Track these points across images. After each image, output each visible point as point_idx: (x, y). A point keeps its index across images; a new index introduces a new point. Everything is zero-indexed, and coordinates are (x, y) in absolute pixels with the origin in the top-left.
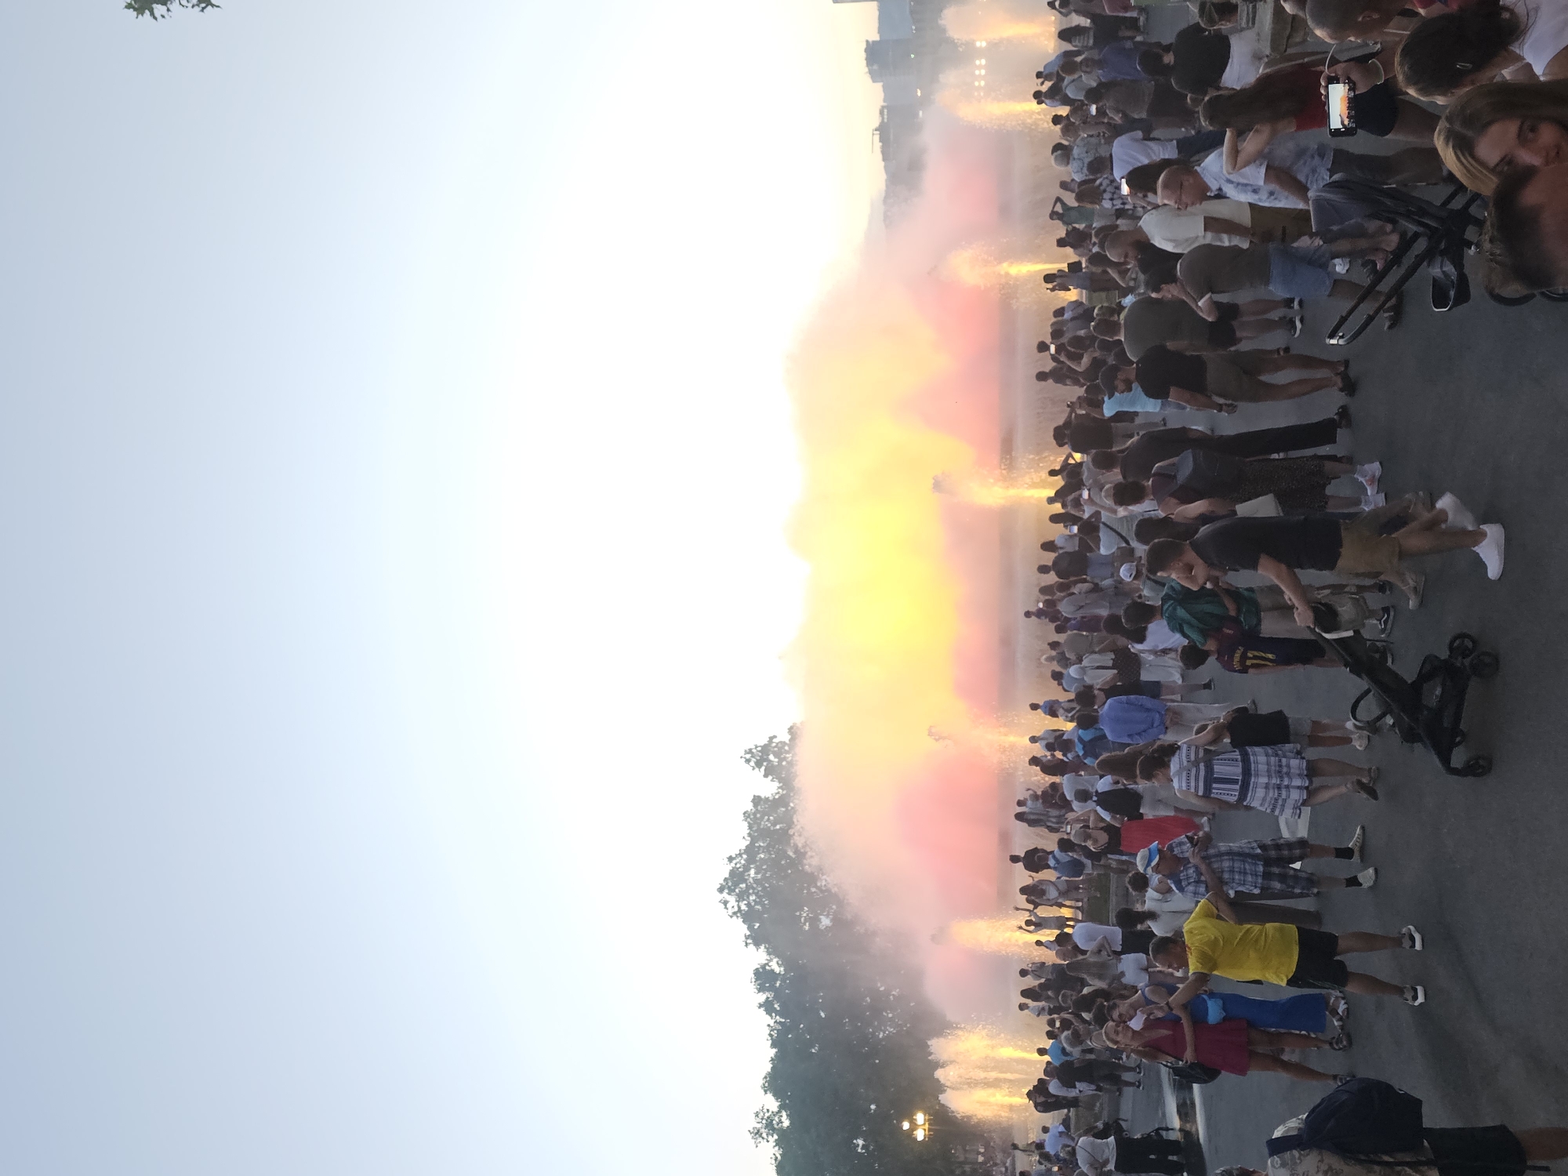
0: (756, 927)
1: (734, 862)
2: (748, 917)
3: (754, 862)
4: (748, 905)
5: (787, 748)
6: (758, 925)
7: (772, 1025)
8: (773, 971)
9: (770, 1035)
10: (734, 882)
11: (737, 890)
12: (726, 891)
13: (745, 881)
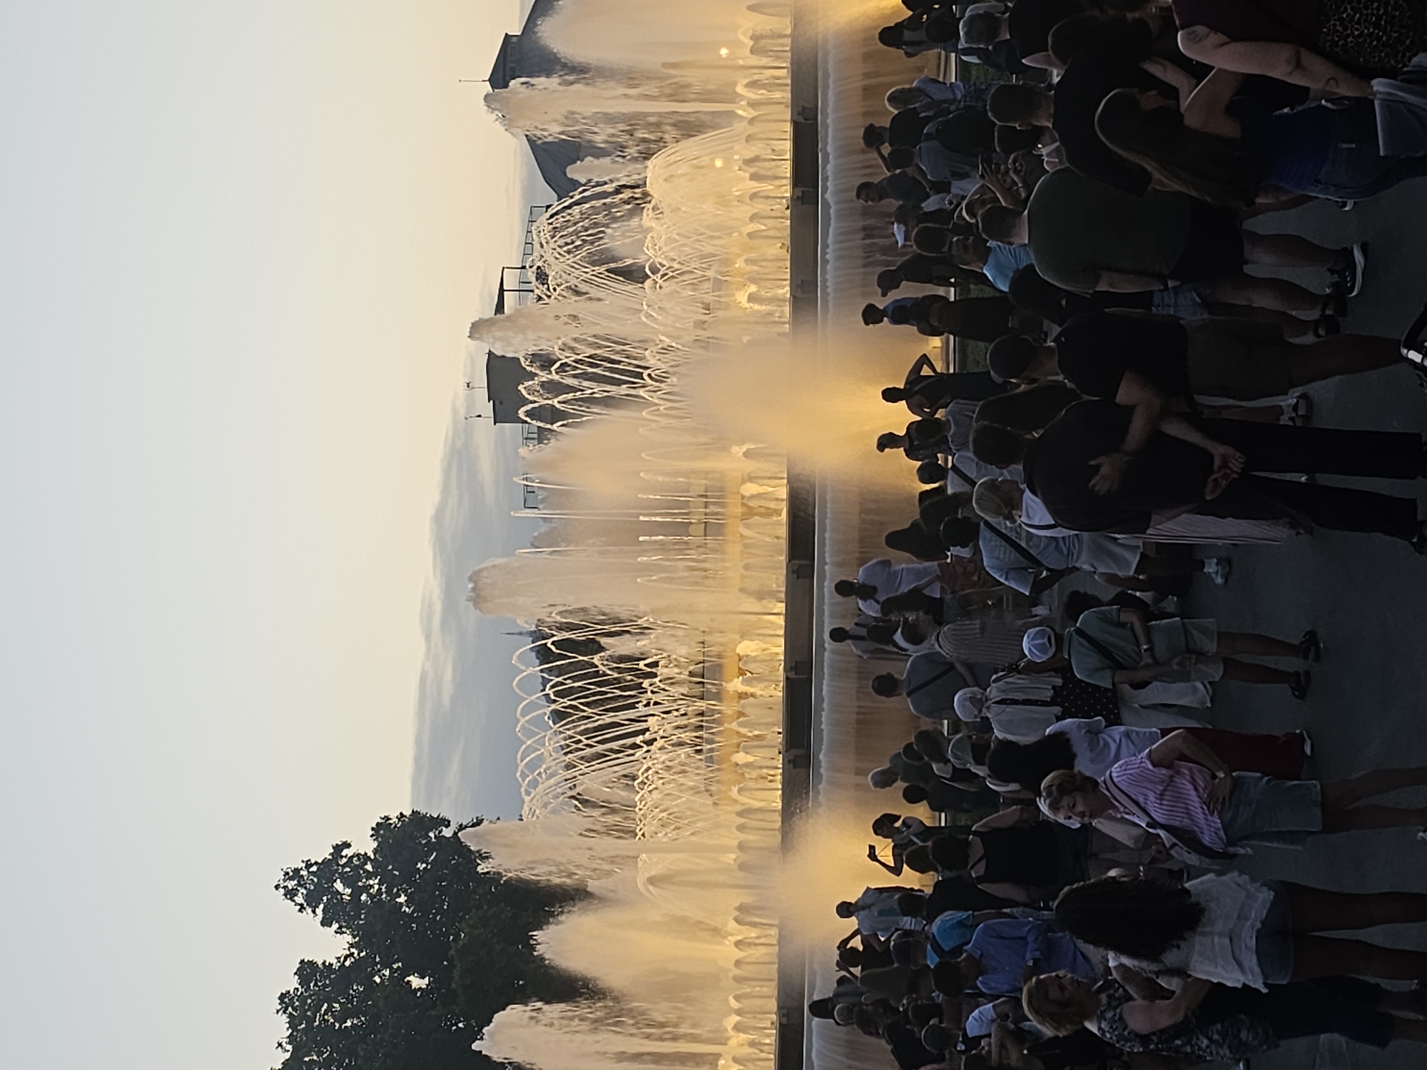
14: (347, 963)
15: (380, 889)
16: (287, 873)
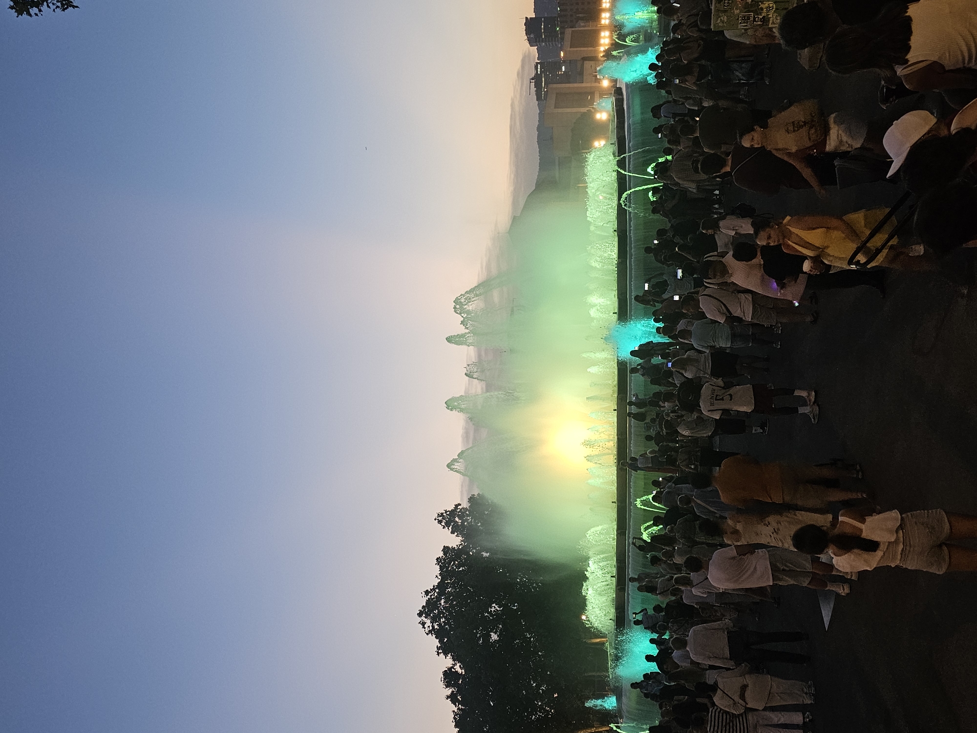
0: (445, 641)
1: (430, 594)
2: (439, 634)
3: (444, 594)
4: (439, 625)
5: (467, 513)
6: (446, 639)
7: (456, 711)
8: (456, 671)
9: (454, 718)
10: (429, 610)
11: (432, 615)
12: (424, 615)
13: (437, 608)
14: (460, 547)
15: (472, 520)
16: (439, 514)
